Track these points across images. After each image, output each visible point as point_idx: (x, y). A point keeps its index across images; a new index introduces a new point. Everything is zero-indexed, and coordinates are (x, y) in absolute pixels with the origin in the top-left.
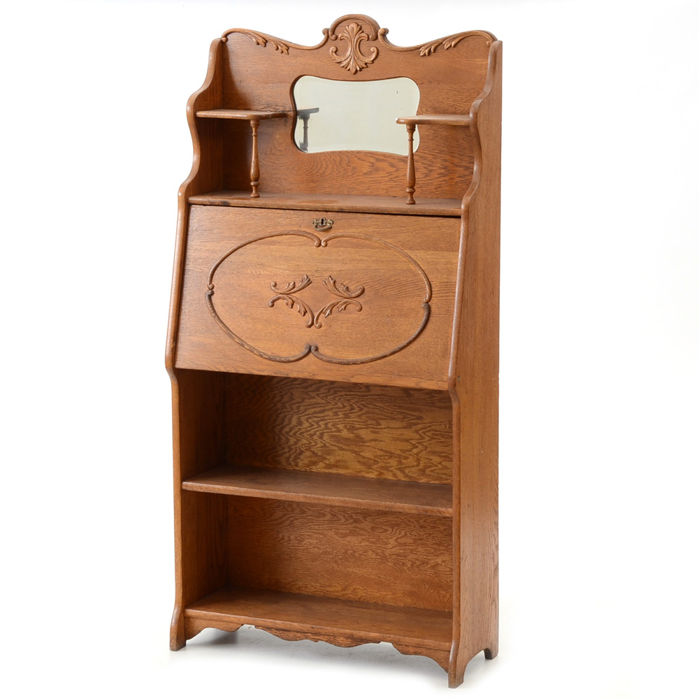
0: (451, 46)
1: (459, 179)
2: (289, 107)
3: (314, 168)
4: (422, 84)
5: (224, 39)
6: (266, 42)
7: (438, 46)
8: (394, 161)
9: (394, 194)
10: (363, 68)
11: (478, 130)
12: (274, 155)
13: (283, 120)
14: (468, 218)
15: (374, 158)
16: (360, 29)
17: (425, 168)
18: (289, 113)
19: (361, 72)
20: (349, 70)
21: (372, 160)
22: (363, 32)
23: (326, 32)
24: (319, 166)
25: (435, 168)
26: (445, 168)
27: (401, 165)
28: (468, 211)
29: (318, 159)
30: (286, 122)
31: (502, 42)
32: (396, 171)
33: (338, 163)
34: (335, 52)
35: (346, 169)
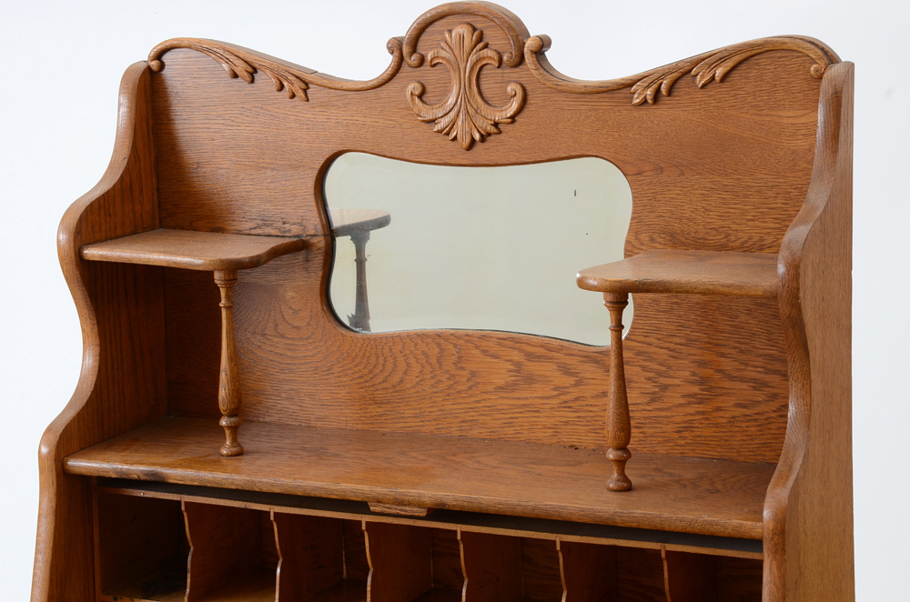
0: (713, 78)
1: (738, 412)
2: (313, 224)
3: (377, 371)
4: (639, 174)
5: (154, 64)
6: (253, 72)
7: (679, 78)
8: (572, 361)
9: (574, 440)
10: (489, 134)
11: (799, 310)
12: (283, 336)
13: (301, 256)
14: (784, 550)
15: (521, 350)
16: (480, 39)
17: (649, 379)
18: (314, 240)
19: (486, 145)
20: (455, 139)
21: (517, 356)
22: (486, 46)
23: (396, 46)
24: (390, 366)
25: (676, 382)
26: (702, 381)
27: (589, 370)
28: (781, 531)
29: (386, 350)
30: (307, 260)
31: (852, 65)
32: (578, 384)
33: (434, 361)
34: (420, 97)
35: (453, 376)
